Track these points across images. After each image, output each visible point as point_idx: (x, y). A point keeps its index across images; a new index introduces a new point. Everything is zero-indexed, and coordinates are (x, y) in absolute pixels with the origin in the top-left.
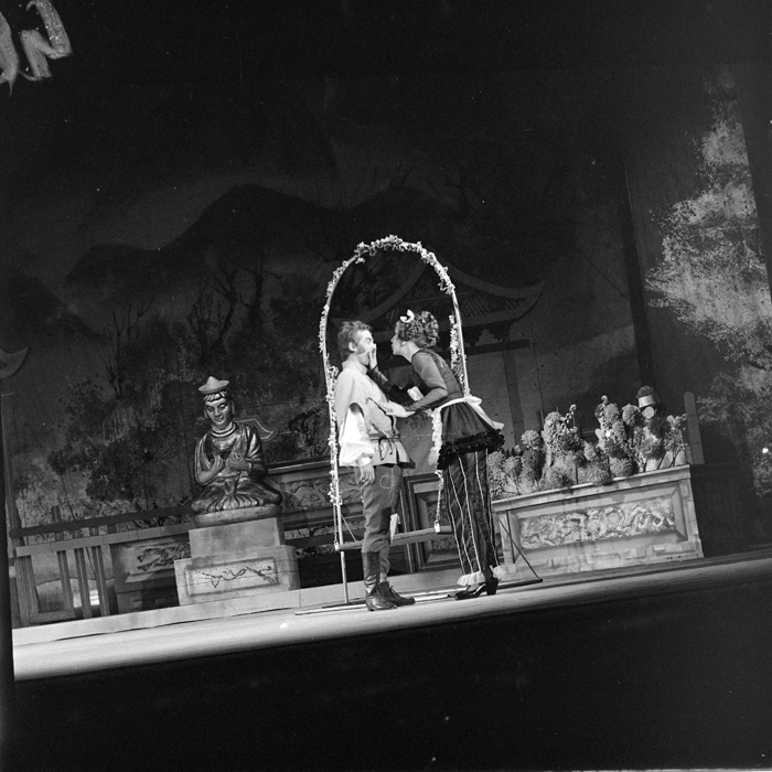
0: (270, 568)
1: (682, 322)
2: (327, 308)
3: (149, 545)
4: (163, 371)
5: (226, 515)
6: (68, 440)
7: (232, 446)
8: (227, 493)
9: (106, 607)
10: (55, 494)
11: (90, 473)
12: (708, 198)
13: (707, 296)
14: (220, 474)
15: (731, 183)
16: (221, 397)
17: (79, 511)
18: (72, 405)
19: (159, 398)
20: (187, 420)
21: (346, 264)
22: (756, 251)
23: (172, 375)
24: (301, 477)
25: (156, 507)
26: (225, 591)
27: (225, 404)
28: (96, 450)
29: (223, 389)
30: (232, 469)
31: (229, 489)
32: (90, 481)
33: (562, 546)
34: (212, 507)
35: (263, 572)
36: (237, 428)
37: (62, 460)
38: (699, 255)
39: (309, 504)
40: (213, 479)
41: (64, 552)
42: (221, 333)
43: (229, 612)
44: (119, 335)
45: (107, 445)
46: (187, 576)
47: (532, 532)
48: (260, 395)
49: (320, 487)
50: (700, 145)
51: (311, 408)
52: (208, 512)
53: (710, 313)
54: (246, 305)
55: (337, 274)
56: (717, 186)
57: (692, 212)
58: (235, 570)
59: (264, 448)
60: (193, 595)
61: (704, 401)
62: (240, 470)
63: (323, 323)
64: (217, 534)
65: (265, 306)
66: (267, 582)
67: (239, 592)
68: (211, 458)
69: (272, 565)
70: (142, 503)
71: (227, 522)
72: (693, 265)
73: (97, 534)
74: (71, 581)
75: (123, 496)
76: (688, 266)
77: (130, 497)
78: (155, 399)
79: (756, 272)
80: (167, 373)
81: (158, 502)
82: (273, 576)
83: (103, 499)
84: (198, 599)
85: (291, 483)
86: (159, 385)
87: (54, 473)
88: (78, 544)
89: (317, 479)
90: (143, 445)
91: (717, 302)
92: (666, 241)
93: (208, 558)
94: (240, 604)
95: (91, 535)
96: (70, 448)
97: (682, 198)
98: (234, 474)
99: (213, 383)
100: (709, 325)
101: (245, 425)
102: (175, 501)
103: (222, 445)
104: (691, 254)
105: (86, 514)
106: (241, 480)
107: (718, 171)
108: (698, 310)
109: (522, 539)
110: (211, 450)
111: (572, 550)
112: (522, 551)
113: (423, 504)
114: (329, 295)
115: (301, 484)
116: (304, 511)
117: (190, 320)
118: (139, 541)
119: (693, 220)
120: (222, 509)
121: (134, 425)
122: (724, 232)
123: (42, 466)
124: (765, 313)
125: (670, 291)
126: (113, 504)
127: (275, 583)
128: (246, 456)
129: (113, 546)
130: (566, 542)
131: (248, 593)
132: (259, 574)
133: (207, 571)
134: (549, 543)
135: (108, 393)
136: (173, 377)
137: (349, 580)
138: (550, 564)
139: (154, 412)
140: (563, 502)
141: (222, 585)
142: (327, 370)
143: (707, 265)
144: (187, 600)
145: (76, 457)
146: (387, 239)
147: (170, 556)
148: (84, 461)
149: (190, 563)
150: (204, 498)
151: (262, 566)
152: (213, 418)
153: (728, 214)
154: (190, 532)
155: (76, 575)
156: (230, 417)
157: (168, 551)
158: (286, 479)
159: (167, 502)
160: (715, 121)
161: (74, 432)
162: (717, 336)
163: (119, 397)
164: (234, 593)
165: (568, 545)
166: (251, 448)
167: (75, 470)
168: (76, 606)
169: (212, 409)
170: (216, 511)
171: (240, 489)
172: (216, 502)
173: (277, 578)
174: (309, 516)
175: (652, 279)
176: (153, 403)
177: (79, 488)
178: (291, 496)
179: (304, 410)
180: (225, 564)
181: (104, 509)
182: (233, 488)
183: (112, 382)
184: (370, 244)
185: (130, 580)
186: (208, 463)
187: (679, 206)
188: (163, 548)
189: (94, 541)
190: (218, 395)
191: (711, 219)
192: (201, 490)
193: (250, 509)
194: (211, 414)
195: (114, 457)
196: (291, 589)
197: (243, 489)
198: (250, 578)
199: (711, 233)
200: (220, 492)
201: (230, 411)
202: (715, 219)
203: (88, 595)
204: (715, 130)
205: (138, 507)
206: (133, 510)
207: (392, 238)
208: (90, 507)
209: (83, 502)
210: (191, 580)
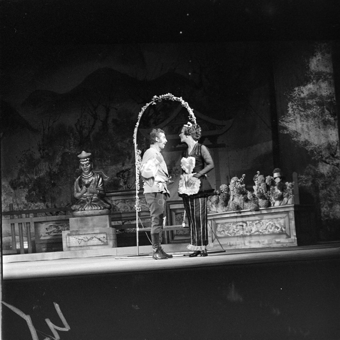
0: (104, 237)
1: (294, 141)
2: (138, 124)
3: (51, 224)
4: (63, 147)
5: (86, 213)
6: (18, 175)
7: (91, 182)
8: (87, 203)
9: (30, 249)
10: (11, 198)
11: (27, 190)
12: (310, 86)
13: (306, 130)
14: (85, 194)
15: (321, 80)
16: (87, 160)
17: (21, 206)
18: (22, 160)
19: (60, 159)
20: (72, 169)
21: (148, 105)
22: (330, 111)
23: (66, 149)
24: (120, 198)
25: (55, 207)
26: (84, 246)
27: (89, 163)
28: (31, 180)
29: (88, 157)
30: (90, 192)
31: (88, 201)
32: (27, 194)
33: (234, 237)
34: (80, 209)
35: (101, 239)
36: (94, 174)
37: (15, 183)
38: (304, 111)
39: (123, 210)
40: (81, 196)
41: (14, 224)
42: (90, 132)
43: (85, 255)
44: (44, 130)
45: (35, 178)
46: (68, 238)
47: (222, 229)
48: (105, 161)
49: (128, 203)
50: (308, 62)
51: (127, 168)
52: (78, 211)
53: (307, 138)
54: (101, 121)
55: (143, 109)
56: (314, 81)
57: (302, 92)
58: (89, 237)
59: (105, 184)
60: (69, 247)
61: (301, 176)
62: (94, 193)
63: (136, 130)
64: (82, 221)
65: (110, 121)
66: (102, 243)
67: (90, 247)
68: (81, 187)
69: (105, 236)
70: (50, 205)
71: (87, 216)
72: (301, 116)
73: (29, 217)
74: (16, 237)
75: (41, 201)
76: (299, 116)
77: (44, 201)
78: (58, 160)
79: (329, 121)
80: (64, 148)
81: (56, 204)
82: (105, 241)
83: (32, 202)
84: (72, 249)
85: (116, 200)
86: (60, 153)
87: (12, 189)
88: (20, 221)
89: (127, 199)
90: (51, 179)
91: (311, 133)
92: (290, 104)
93: (77, 231)
94: (90, 252)
95: (26, 217)
96: (19, 178)
97: (298, 85)
98: (91, 195)
99: (84, 154)
100: (306, 143)
101: (97, 173)
102: (63, 205)
103: (86, 182)
104: (301, 111)
105: (24, 208)
106: (94, 198)
107: (316, 74)
108: (302, 136)
109: (217, 232)
110: (81, 184)
111: (239, 239)
112: (216, 237)
113: (174, 213)
114: (139, 118)
115: (121, 201)
116: (120, 213)
117: (76, 125)
118: (48, 221)
119: (302, 95)
120: (85, 210)
121: (48, 170)
122: (316, 102)
123: (6, 186)
124: (332, 139)
125: (290, 126)
126: (36, 205)
127: (106, 244)
128: (97, 187)
129: (35, 223)
130: (236, 235)
131: (94, 248)
132: (99, 239)
133: (77, 237)
134: (229, 235)
135: (37, 155)
136: (67, 150)
137: (139, 245)
138: (229, 244)
139: (57, 165)
140: (236, 217)
141: (83, 243)
142: (136, 152)
143: (307, 116)
144: (67, 249)
145: (22, 182)
146: (167, 95)
147: (60, 229)
148: (25, 185)
149: (69, 233)
150: (77, 204)
151: (102, 236)
152: (83, 169)
153: (319, 94)
154: (70, 219)
155: (18, 234)
156: (91, 170)
157: (60, 227)
158: (113, 198)
159: (60, 205)
160: (316, 52)
161: (21, 172)
162: (309, 148)
163: (42, 157)
164: (88, 247)
165: (237, 236)
166: (99, 184)
167: (21, 188)
168: (17, 248)
169: (83, 165)
170: (82, 210)
171: (93, 202)
172: (82, 207)
173: (107, 242)
174: (123, 216)
175: (283, 121)
176: (57, 161)
177: (22, 196)
178: (115, 206)
179: (124, 168)
180: (85, 234)
181: (33, 206)
182: (90, 201)
183: (39, 151)
184: (159, 97)
185: (42, 238)
186: (80, 189)
187: (296, 89)
188: (57, 225)
189: (27, 220)
190: (86, 159)
191: (311, 96)
192: (76, 201)
193: (97, 211)
194: (82, 167)
195: (38, 184)
196: (113, 247)
197: (94, 202)
198: (95, 241)
199: (310, 102)
200: (84, 202)
201: (91, 167)
202: (312, 96)
203: (23, 244)
204: (315, 56)
205: (47, 206)
206: (45, 208)
207: (169, 94)
208: (26, 205)
209: (23, 203)
210: (69, 240)
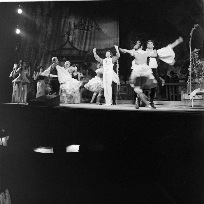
3: (184, 86)
7: (199, 65)
11: (181, 68)
27: (198, 55)
28: (183, 63)
30: (198, 71)
36: (201, 61)
62: (200, 71)
63: (190, 42)
83: (183, 74)
84: (185, 100)
96: (177, 62)
99: (196, 50)
106: (200, 73)
118: (182, 85)
120: (195, 80)
144: (183, 100)
148: (180, 65)
149: (184, 92)
167: (178, 67)
171: (200, 76)
177: (179, 71)
181: (183, 76)
182: (198, 75)
185: (180, 94)
190: (196, 53)
200: (195, 76)
201: (199, 57)
208: (180, 76)
209: (179, 74)
210: (184, 96)
